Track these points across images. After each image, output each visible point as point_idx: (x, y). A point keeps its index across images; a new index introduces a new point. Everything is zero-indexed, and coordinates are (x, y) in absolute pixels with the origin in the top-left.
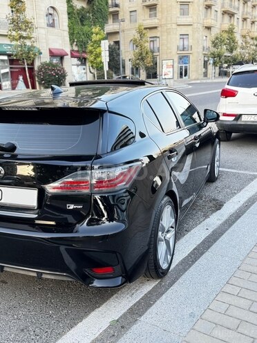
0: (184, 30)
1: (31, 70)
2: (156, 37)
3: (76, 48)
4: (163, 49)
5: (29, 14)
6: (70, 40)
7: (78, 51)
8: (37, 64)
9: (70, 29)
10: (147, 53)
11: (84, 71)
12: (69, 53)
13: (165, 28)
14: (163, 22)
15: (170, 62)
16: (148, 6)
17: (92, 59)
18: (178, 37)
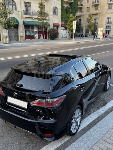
0: (109, 15)
1: (46, 32)
2: (97, 18)
3: (63, 23)
4: (99, 23)
5: (46, 10)
6: (61, 20)
7: (64, 24)
8: (48, 29)
9: (61, 15)
10: (92, 25)
11: (66, 32)
12: (61, 25)
13: (101, 14)
14: (101, 12)
15: (102, 29)
16: (94, 5)
17: (69, 27)
18: (107, 18)
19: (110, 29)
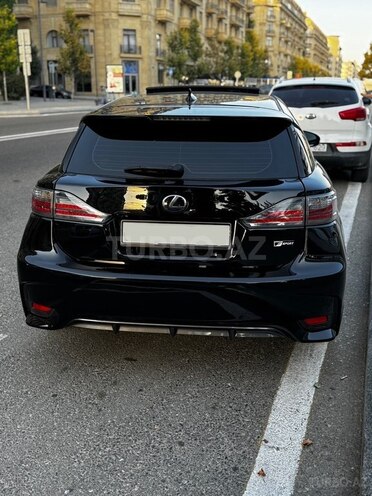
0: (129, 24)
4: (99, 49)
10: (81, 53)
13: (101, 17)
14: (98, 8)
15: (118, 69)
18: (121, 33)
19: (138, 72)
